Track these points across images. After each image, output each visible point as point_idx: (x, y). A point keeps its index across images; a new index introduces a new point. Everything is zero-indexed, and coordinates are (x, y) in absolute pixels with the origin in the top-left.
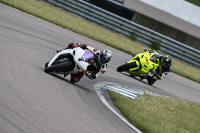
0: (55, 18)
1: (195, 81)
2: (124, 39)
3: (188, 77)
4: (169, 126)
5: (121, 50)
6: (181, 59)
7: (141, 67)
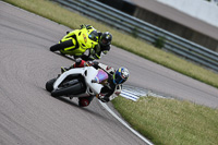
0: (49, 13)
1: (202, 81)
2: (125, 36)
3: (194, 78)
4: (174, 131)
5: (122, 48)
6: (187, 58)
7: (77, 45)
